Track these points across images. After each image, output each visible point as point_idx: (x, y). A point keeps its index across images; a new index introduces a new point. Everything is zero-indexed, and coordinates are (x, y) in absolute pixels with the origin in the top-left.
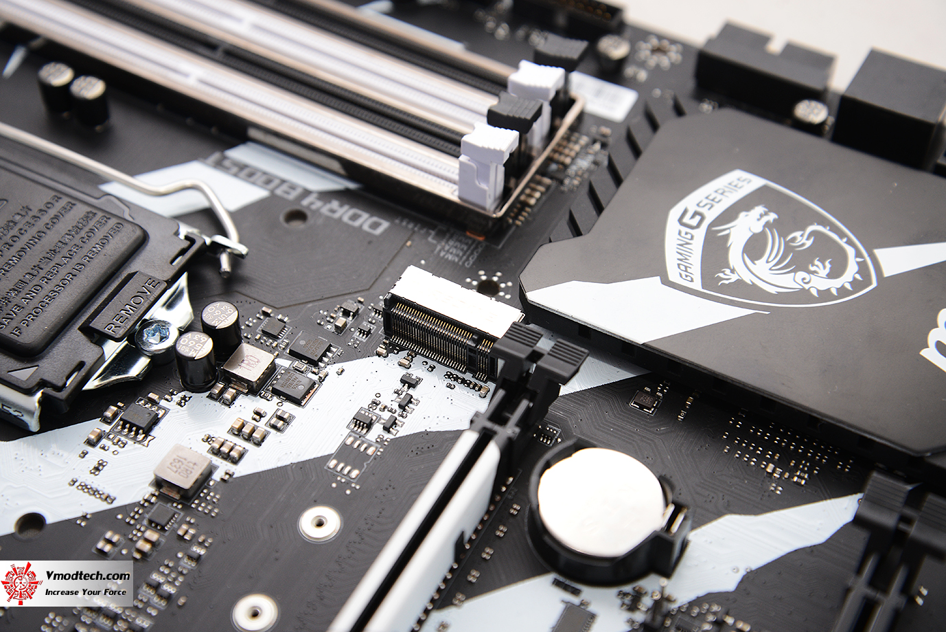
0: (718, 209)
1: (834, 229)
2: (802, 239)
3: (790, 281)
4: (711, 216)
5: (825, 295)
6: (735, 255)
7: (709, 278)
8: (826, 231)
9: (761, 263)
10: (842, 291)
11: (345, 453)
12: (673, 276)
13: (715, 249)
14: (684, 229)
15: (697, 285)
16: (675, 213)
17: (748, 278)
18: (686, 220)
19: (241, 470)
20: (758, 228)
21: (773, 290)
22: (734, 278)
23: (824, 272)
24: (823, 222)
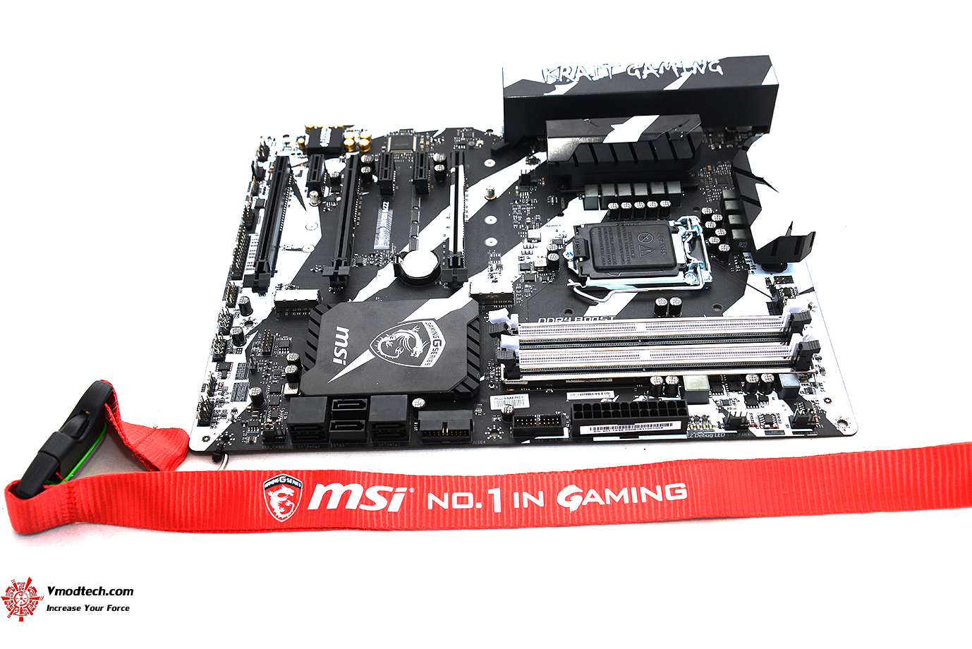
0: (430, 350)
1: (390, 359)
2: (399, 351)
3: (397, 335)
4: (432, 347)
5: (384, 336)
6: (417, 336)
7: (421, 326)
8: (393, 357)
9: (408, 338)
10: (380, 339)
11: (498, 259)
12: (432, 322)
13: (425, 337)
14: (437, 338)
15: (424, 322)
16: (444, 343)
17: (410, 331)
18: (439, 342)
19: (521, 245)
20: (415, 349)
21: (400, 331)
22: (414, 329)
23: (388, 343)
24: (395, 360)
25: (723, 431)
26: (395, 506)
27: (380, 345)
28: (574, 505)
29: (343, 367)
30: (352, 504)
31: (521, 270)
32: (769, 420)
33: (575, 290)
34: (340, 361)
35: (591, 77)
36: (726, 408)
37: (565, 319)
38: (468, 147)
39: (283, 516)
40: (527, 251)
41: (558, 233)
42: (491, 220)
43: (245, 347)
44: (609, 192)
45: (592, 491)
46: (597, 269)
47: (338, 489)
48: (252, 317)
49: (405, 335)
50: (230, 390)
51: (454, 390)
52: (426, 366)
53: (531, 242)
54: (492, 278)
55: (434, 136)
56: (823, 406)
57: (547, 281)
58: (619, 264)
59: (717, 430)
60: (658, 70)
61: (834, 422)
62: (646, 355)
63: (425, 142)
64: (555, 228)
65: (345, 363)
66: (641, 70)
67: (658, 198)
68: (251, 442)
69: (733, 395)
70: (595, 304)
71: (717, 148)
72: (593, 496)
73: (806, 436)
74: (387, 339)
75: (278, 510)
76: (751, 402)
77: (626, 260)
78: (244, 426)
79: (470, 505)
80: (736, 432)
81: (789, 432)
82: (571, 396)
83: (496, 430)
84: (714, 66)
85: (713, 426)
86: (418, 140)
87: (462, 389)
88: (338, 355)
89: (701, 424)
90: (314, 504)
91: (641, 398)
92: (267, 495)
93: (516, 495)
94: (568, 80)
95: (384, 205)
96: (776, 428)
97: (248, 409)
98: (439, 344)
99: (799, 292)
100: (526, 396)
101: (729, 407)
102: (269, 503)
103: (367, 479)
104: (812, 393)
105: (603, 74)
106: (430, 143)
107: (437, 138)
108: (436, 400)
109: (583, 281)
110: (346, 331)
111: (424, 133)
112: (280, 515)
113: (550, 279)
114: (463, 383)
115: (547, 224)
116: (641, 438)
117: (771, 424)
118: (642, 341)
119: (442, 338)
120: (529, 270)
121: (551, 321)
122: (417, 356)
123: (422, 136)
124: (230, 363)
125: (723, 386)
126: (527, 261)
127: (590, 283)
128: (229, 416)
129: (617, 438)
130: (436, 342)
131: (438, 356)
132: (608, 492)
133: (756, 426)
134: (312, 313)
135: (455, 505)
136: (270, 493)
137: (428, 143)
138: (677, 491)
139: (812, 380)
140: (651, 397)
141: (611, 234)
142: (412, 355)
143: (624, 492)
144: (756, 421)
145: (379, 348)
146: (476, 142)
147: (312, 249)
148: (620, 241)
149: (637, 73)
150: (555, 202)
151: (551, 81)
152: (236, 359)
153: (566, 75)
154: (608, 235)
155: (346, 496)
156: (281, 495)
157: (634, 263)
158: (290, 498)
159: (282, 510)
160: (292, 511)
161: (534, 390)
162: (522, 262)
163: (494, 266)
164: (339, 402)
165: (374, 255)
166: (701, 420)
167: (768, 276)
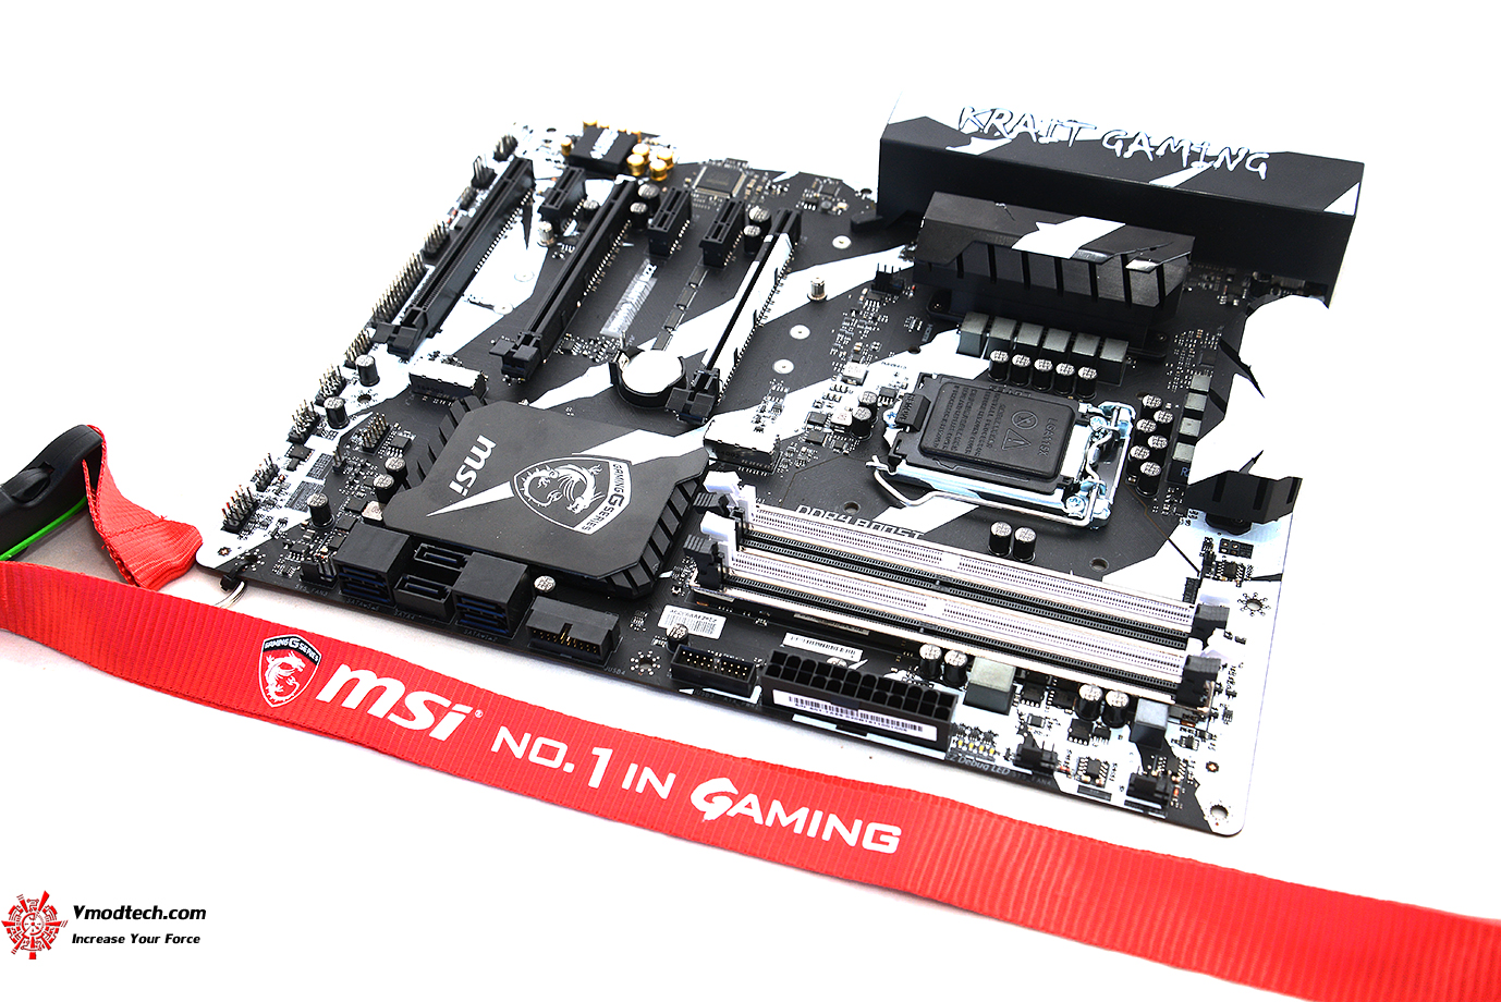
0: (601, 508)
1: (535, 505)
2: (554, 497)
3: (562, 471)
4: (606, 503)
5: (542, 468)
6: (591, 481)
7: (605, 468)
8: (540, 504)
9: (576, 481)
10: (533, 471)
11: (782, 395)
12: (624, 466)
13: (602, 485)
14: (620, 493)
15: (611, 463)
16: (626, 502)
17: (584, 471)
18: (620, 499)
19: (829, 383)
20: (578, 500)
21: (570, 466)
22: (591, 470)
23: (543, 480)
24: (541, 509)
25: (1010, 765)
26: (443, 732)
27: (529, 479)
28: (712, 812)
29: (460, 498)
30: (379, 709)
31: (809, 422)
32: (1094, 770)
33: (877, 474)
34: (458, 489)
35: (1038, 136)
36: (1032, 729)
37: (841, 518)
38: (819, 210)
39: (277, 698)
40: (832, 394)
41: (897, 379)
42: (800, 332)
43: (342, 432)
44: (1002, 332)
45: (752, 798)
46: (924, 451)
47: (368, 680)
48: (374, 389)
49: (572, 474)
50: (292, 490)
51: (609, 578)
52: (583, 531)
53: (845, 382)
54: (757, 422)
55: (775, 180)
56: (1199, 773)
57: (841, 450)
58: (961, 450)
59: (1000, 762)
60: (1157, 148)
61: (1205, 806)
62: (936, 608)
63: (755, 186)
64: (896, 370)
65: (464, 494)
66: (1127, 142)
67: (1079, 361)
68: (285, 574)
69: (1056, 713)
70: (900, 506)
71: (1230, 304)
72: (750, 806)
73: (1145, 812)
74: (545, 474)
75: (273, 688)
76: (1080, 732)
77: (975, 447)
78: (286, 547)
79: (555, 764)
80: (1030, 772)
81: (1119, 798)
82: (792, 640)
83: (650, 659)
84: (1256, 163)
85: (995, 752)
86: (748, 180)
87: (622, 581)
88: (461, 478)
89: (977, 743)
90: (327, 694)
91: (899, 676)
92: (264, 659)
93: (633, 768)
94: (997, 134)
95: (647, 270)
96: (1099, 786)
97: (303, 525)
98: (618, 502)
99: (1252, 576)
100: (721, 621)
101: (1038, 729)
102: (263, 673)
103: (416, 677)
104: (1189, 746)
105: (1061, 135)
106: (764, 189)
107: (777, 184)
108: (573, 587)
109: (893, 463)
110: (490, 445)
111: (761, 173)
112: (274, 697)
113: (848, 447)
114: (626, 572)
115: (886, 360)
116: (870, 737)
117: (1094, 777)
118: (942, 583)
119: (627, 494)
120: (822, 425)
121: (817, 514)
122: (577, 511)
123: (756, 176)
124: (310, 450)
125: (1046, 693)
126: (825, 410)
127: (903, 469)
128: (272, 528)
129: (832, 727)
130: (615, 498)
131: (608, 519)
132: (776, 807)
133: (1067, 773)
134: (455, 406)
135: (534, 757)
136: (269, 659)
137: (759, 188)
138: (883, 838)
139: (1201, 726)
140: (917, 678)
141: (971, 400)
142: (570, 508)
143: (802, 813)
144: (1073, 766)
145: (526, 484)
146: (835, 204)
147: (509, 310)
148: (980, 414)
149: (1118, 147)
150: (915, 328)
151: (969, 128)
152: (323, 446)
153: (999, 124)
154: (966, 401)
155: (376, 693)
156: (284, 666)
157: (986, 455)
158: (296, 674)
159: (279, 689)
160: (292, 694)
161: (739, 615)
162: (817, 410)
163: (770, 405)
164: (430, 550)
165: (596, 342)
166: (981, 737)
167: (1210, 534)
